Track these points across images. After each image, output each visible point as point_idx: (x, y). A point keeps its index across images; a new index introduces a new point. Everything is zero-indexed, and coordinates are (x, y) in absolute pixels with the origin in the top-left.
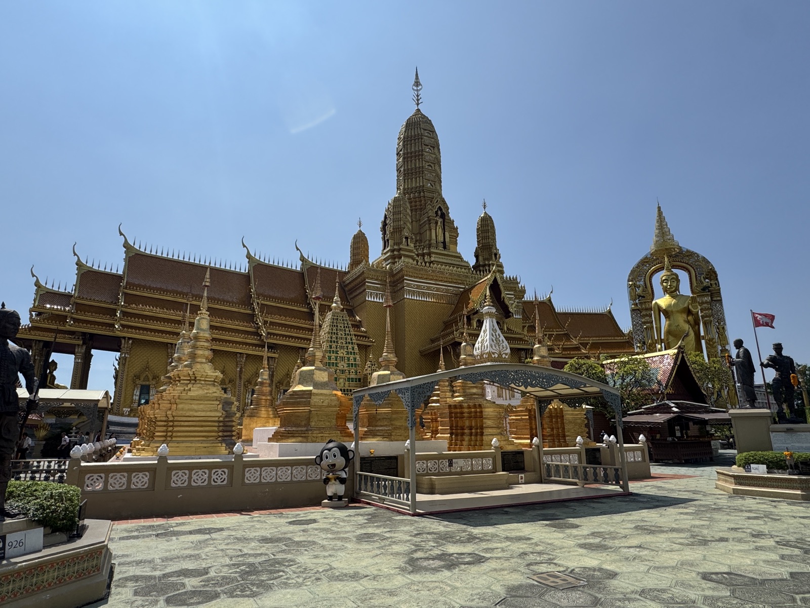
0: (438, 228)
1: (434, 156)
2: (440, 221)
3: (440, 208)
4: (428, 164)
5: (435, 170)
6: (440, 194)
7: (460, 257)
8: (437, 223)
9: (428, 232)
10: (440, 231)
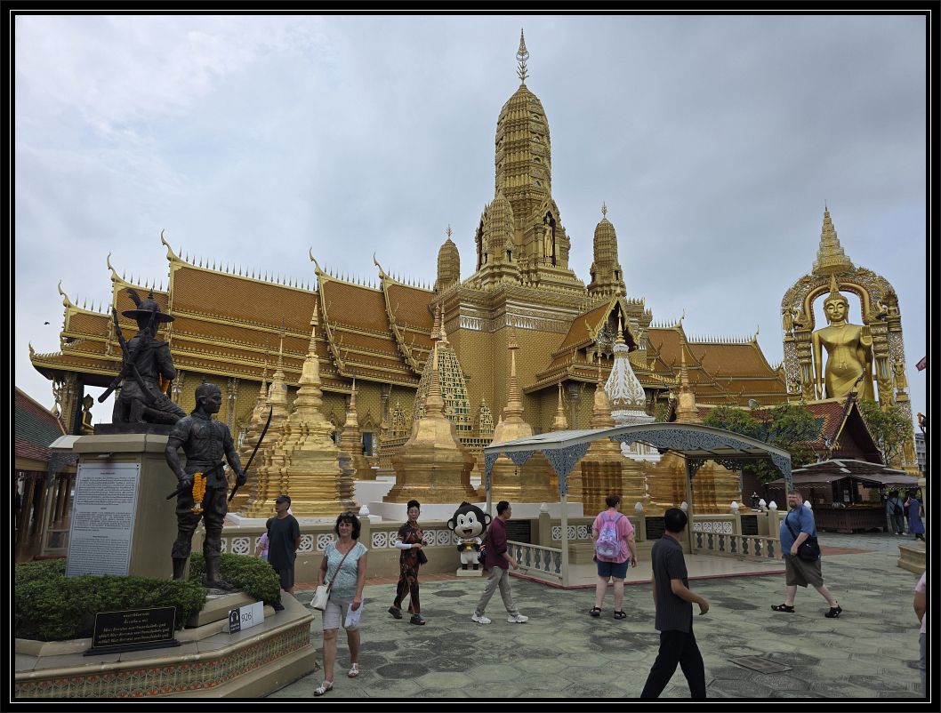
0: (546, 238)
1: (543, 147)
2: (549, 228)
3: (549, 213)
4: (535, 157)
5: (544, 165)
6: (549, 196)
7: (572, 276)
8: (545, 232)
9: (534, 244)
10: (549, 243)
